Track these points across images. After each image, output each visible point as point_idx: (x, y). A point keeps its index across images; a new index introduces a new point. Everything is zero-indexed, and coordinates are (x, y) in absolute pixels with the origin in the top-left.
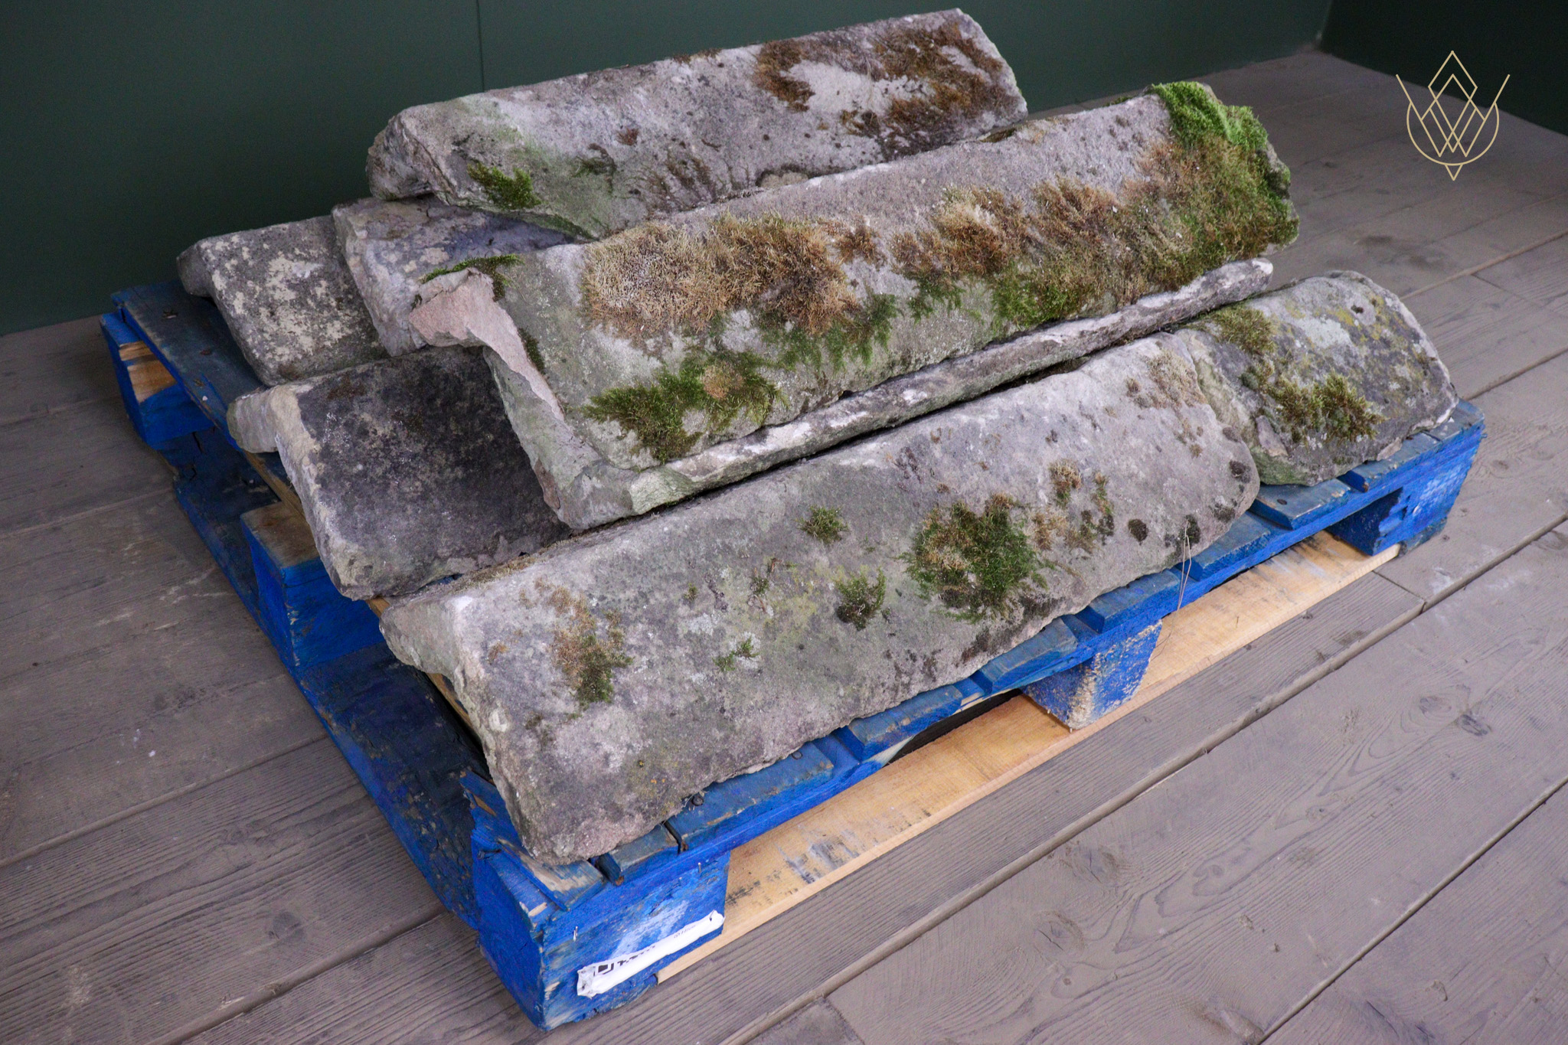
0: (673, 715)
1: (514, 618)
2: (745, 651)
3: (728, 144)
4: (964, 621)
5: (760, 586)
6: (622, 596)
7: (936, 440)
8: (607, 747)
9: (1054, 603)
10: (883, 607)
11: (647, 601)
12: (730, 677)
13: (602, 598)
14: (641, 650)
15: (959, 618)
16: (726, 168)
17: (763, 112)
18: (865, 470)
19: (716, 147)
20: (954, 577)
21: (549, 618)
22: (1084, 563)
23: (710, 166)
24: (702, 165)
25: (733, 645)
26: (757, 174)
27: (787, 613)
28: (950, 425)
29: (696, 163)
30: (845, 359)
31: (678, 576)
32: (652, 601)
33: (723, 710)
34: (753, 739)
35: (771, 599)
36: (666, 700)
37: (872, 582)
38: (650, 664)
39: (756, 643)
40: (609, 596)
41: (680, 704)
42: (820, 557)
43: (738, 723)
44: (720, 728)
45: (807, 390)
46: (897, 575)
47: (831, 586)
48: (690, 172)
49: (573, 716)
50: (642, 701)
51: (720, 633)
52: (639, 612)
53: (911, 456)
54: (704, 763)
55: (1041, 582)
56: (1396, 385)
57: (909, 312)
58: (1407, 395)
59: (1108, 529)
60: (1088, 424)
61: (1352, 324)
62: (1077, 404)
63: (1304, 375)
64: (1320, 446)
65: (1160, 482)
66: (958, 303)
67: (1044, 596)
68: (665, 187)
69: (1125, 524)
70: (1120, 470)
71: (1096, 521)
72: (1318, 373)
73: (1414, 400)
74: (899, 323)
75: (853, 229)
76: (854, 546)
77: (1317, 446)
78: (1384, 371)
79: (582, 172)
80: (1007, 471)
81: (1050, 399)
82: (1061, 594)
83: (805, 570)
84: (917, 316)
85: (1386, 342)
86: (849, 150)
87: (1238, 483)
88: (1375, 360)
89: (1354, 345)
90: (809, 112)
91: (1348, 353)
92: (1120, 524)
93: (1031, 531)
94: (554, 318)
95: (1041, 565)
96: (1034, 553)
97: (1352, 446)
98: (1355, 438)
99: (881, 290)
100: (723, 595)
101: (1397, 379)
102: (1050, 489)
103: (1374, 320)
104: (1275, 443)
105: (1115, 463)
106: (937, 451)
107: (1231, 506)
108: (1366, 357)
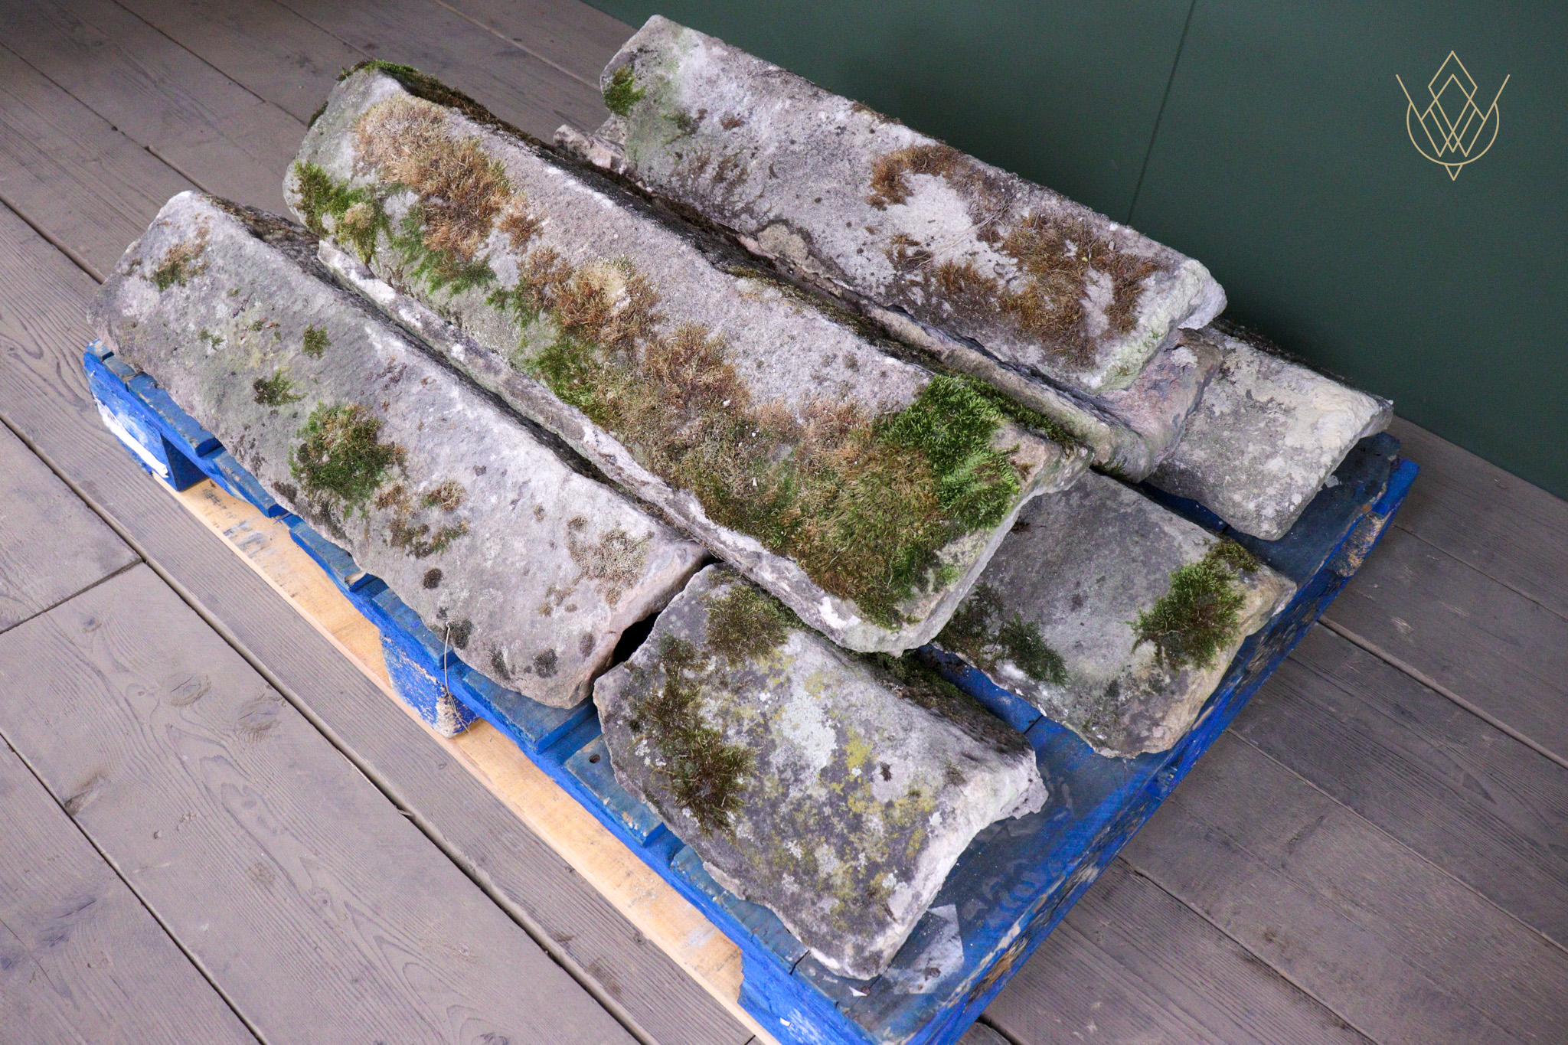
0: (165, 325)
1: (183, 219)
2: (217, 341)
4: (290, 468)
5: (258, 326)
6: (218, 260)
7: (425, 382)
8: (135, 303)
9: (343, 536)
10: (278, 408)
11: (221, 274)
12: (198, 343)
13: (213, 251)
14: (193, 288)
15: (291, 463)
18: (371, 346)
20: (320, 447)
21: (191, 233)
25: (217, 334)
26: (776, 216)
27: (248, 353)
28: (444, 387)
30: (424, 276)
31: (242, 280)
32: (222, 276)
33: (176, 349)
34: (170, 374)
35: (255, 338)
36: (171, 318)
37: (291, 392)
38: (187, 298)
39: (222, 346)
40: (215, 254)
41: (173, 326)
42: (293, 349)
43: (172, 361)
44: (166, 354)
46: (309, 408)
47: (276, 368)
49: (145, 278)
50: (168, 306)
51: (219, 322)
52: (215, 275)
53: (401, 373)
54: (152, 360)
55: (347, 512)
56: (797, 852)
57: (490, 293)
58: (795, 874)
59: (421, 552)
60: (512, 496)
61: (850, 766)
62: (526, 478)
63: (724, 713)
64: (647, 761)
65: (492, 585)
66: (525, 324)
67: (339, 521)
68: (702, 168)
69: (434, 566)
70: (483, 542)
71: (424, 539)
72: (739, 732)
73: (796, 888)
74: (478, 294)
75: (531, 217)
76: (310, 369)
77: (643, 758)
78: (807, 830)
79: (673, 119)
80: (429, 447)
81: (515, 453)
82: (351, 537)
83: (279, 346)
84: (491, 301)
85: (856, 823)
86: (864, 261)
87: (531, 663)
88: (814, 811)
89: (817, 774)
90: (881, 213)
91: (797, 768)
92: (431, 562)
93: (387, 488)
94: (344, 110)
95: (362, 508)
96: (369, 498)
97: (673, 807)
98: (685, 806)
99: (494, 265)
100: (243, 310)
101: (809, 852)
102: (434, 488)
103: (886, 800)
104: (608, 697)
105: (488, 535)
106: (416, 388)
107: (509, 667)
108: (810, 797)
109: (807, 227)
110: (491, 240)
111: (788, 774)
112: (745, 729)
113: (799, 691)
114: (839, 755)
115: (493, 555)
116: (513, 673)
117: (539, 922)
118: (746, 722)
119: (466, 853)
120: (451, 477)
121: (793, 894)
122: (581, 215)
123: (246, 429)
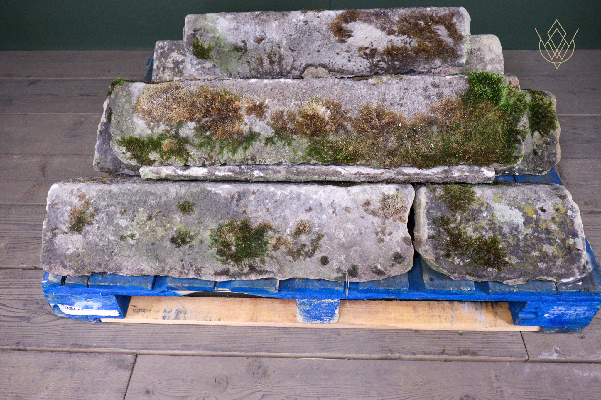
0: (96, 246)
1: (65, 197)
2: (132, 237)
3: (300, 50)
4: (219, 262)
5: (150, 218)
6: (101, 203)
7: (254, 193)
8: (70, 246)
9: (267, 272)
10: (191, 244)
11: (109, 208)
12: (122, 242)
13: (95, 201)
14: (98, 222)
15: (218, 260)
16: (292, 60)
17: (324, 40)
18: (216, 194)
19: (293, 51)
20: (227, 245)
21: (75, 201)
22: (288, 263)
23: (286, 58)
24: (282, 57)
25: (129, 233)
26: (306, 65)
27: (155, 231)
28: (264, 190)
29: (280, 55)
30: (225, 151)
31: (123, 204)
32: (110, 209)
33: (113, 252)
34: (118, 265)
35: (153, 223)
36: (97, 241)
37: (192, 234)
38: (99, 228)
39: (137, 236)
40: (98, 202)
41: (101, 244)
42: (178, 217)
43: (115, 258)
44: (108, 257)
45: (204, 158)
46: (206, 235)
47: (175, 229)
48: (276, 59)
49: (66, 233)
50: (90, 237)
51: (126, 228)
52: (105, 210)
53: (239, 195)
54: (100, 265)
55: (263, 262)
56: (537, 254)
57: (264, 141)
58: (541, 261)
59: (310, 254)
60: (331, 211)
61: (531, 216)
62: (332, 201)
63: (476, 229)
64: (462, 264)
65: (350, 247)
66: (289, 144)
67: (261, 267)
68: (261, 62)
69: (320, 256)
70: (334, 234)
71: (306, 250)
72: (487, 231)
73: (545, 265)
74: (257, 145)
75: (258, 103)
76: (193, 219)
77: (459, 264)
78: (534, 245)
79: (233, 50)
80: (278, 215)
81: (319, 195)
82: (271, 270)
83: (169, 219)
84: (266, 144)
85: (548, 231)
86: (354, 63)
87: (393, 262)
88: (532, 237)
89: (523, 226)
90: (346, 44)
91: (515, 228)
92: (318, 255)
93: (273, 242)
94: (123, 107)
95: (268, 256)
96: (268, 250)
97: (483, 271)
98: (487, 268)
99: (256, 129)
100: (135, 216)
101: (541, 251)
102: (294, 229)
103: (550, 218)
104: (431, 253)
105: (334, 231)
106: (252, 197)
107: (383, 270)
108: (527, 234)
109: (322, 63)
110: (246, 121)
111: (514, 232)
112: (487, 229)
113: (494, 205)
114: (524, 215)
115: (342, 236)
116: (386, 270)
117: (430, 354)
118: (486, 227)
119: (383, 353)
120: (298, 220)
121: (546, 268)
122: (281, 91)
123: (182, 261)
